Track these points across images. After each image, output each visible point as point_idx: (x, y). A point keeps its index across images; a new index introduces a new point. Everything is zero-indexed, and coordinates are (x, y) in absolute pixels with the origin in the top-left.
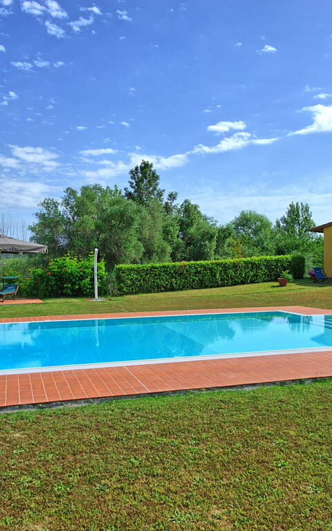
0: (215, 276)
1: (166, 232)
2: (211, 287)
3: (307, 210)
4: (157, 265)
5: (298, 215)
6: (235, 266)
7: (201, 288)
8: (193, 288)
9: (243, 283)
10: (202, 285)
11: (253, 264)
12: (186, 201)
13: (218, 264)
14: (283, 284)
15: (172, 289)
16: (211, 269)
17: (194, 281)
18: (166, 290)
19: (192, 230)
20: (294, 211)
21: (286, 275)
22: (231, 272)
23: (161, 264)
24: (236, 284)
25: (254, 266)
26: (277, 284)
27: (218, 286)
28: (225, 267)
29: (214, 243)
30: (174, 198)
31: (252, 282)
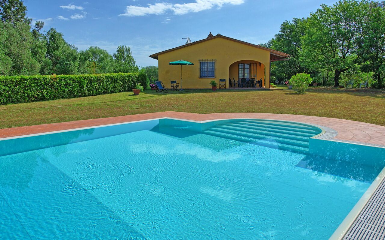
0: (82, 87)
1: (35, 53)
2: (79, 96)
3: (129, 50)
4: (27, 77)
5: (123, 53)
6: (99, 80)
7: (70, 98)
8: (63, 97)
9: (105, 93)
10: (71, 95)
11: (112, 79)
12: (52, 30)
13: (85, 78)
14: (136, 94)
15: (43, 99)
16: (79, 82)
17: (64, 92)
18: (37, 100)
19: (58, 52)
20: (121, 51)
21: (139, 86)
22: (95, 84)
23: (31, 77)
24: (100, 94)
25: (114, 80)
26: (132, 93)
27: (85, 96)
28: (91, 80)
29: (77, 63)
30: (41, 27)
31: (112, 92)
